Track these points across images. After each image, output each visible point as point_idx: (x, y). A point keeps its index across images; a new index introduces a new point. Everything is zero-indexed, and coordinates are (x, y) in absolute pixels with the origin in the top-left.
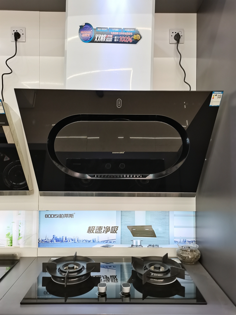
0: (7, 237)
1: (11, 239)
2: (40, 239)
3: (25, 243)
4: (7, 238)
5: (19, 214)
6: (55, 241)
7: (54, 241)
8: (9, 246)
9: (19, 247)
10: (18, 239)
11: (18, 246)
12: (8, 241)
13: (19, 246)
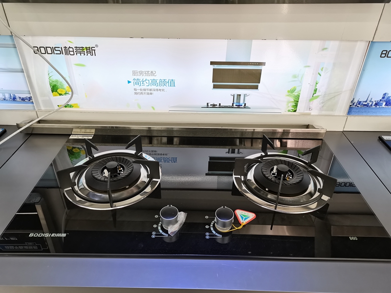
0: (288, 95)
1: (297, 100)
2: (356, 101)
3: (323, 107)
4: (288, 97)
5: (324, 49)
6: (384, 103)
7: (382, 103)
8: (289, 111)
9: (309, 114)
10: (311, 100)
11: (308, 112)
12: (289, 102)
13: (310, 112)
